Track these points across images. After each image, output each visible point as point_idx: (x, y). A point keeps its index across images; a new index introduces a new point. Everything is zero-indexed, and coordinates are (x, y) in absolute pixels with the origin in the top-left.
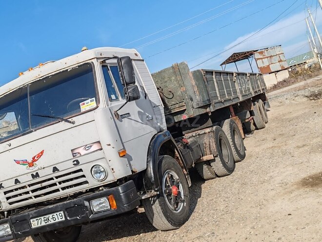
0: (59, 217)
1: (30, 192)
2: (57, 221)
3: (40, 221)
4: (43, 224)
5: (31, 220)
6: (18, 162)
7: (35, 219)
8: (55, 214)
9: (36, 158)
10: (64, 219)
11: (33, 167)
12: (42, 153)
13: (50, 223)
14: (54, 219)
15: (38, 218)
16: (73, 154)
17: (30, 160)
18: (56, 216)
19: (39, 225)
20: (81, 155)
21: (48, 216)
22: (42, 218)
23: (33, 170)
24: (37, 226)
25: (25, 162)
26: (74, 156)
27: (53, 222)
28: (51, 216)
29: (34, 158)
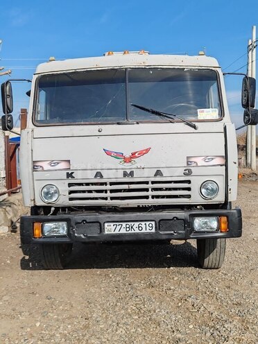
0: (148, 228)
1: (108, 192)
2: (144, 231)
3: (118, 227)
4: (123, 231)
5: (106, 224)
6: (108, 153)
7: (112, 224)
8: (143, 223)
9: (136, 155)
10: (154, 231)
11: (130, 164)
12: (147, 151)
13: (133, 231)
14: (140, 229)
15: (118, 224)
16: (188, 162)
17: (128, 155)
18: (143, 226)
19: (117, 232)
20: (197, 166)
21: (132, 223)
22: (124, 224)
23: (128, 167)
24: (113, 232)
25: (119, 156)
26: (188, 164)
27: (137, 231)
28: (136, 224)
29: (133, 154)
